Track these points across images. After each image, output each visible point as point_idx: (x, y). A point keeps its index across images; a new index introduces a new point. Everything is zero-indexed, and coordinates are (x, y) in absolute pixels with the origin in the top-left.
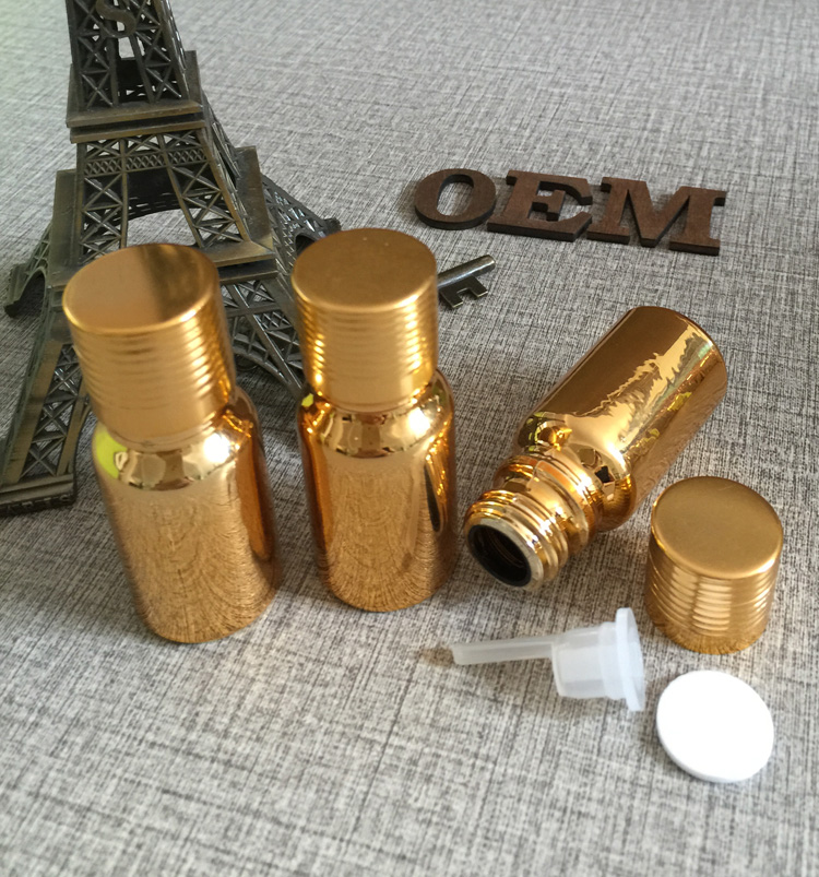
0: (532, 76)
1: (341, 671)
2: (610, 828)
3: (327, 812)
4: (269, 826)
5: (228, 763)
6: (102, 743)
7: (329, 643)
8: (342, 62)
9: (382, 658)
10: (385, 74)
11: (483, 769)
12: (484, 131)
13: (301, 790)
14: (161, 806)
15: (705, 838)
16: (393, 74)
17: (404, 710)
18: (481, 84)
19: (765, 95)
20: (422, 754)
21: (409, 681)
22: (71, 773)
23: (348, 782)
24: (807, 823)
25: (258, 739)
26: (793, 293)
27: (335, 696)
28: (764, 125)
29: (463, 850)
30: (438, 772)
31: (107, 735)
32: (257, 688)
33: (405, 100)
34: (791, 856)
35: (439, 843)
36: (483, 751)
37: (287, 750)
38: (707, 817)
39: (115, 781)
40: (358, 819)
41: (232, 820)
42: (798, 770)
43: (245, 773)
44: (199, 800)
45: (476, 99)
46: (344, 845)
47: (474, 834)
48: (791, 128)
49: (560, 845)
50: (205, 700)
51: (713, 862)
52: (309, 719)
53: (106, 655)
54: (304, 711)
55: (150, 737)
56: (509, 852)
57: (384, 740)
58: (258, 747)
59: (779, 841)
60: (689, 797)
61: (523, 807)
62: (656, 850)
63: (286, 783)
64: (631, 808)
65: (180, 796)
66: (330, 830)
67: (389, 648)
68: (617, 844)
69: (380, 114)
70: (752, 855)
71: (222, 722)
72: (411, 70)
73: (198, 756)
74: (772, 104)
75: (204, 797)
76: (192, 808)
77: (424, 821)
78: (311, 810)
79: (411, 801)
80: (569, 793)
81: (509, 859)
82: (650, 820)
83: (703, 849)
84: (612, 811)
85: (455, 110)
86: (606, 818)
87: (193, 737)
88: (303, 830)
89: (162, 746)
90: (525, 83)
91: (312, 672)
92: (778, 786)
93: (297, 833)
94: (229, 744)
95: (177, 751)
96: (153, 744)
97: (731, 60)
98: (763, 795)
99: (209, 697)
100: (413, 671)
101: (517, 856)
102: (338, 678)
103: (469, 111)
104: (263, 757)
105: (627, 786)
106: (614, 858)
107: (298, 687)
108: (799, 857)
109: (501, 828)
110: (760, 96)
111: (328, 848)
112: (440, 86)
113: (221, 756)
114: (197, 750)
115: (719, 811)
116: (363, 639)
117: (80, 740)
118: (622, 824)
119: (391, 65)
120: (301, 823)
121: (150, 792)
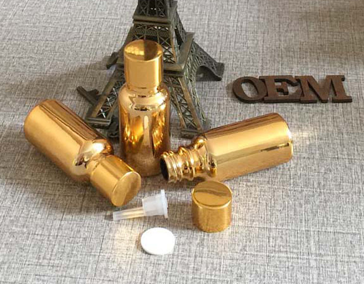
0: (111, 21)
1: (81, 239)
2: (167, 267)
3: (86, 273)
4: (70, 279)
5: (53, 266)
6: (13, 266)
7: (76, 233)
8: (27, 21)
9: (93, 234)
10: (47, 26)
11: (129, 257)
12: (95, 49)
13: (76, 269)
14: (36, 279)
15: (194, 265)
16: (50, 25)
17: (103, 246)
18: (90, 26)
19: (208, 22)
20: (110, 256)
21: (103, 239)
22: (6, 275)
23: (90, 266)
24: (223, 258)
25: (60, 259)
26: (219, 104)
27: (81, 245)
28: (209, 36)
29: (127, 276)
30: (116, 260)
31: (14, 264)
32: (56, 247)
33: (59, 38)
34: (218, 266)
35: (120, 276)
36: (128, 253)
37: (70, 260)
38: (195, 260)
39: (20, 275)
40: (95, 274)
41: (58, 279)
42: (220, 246)
43: (59, 268)
44: (47, 276)
45: (89, 35)
46: (92, 280)
47: (129, 273)
48: (219, 36)
49: (154, 272)
50: (41, 252)
51: (197, 270)
52: (74, 252)
53: (6, 244)
54: (72, 250)
55: (27, 263)
56: (140, 275)
57: (99, 254)
58: (61, 261)
59: (215, 263)
60: (189, 256)
61: (142, 265)
62: (181, 269)
63: (72, 268)
64: (173, 261)
65: (41, 276)
66: (88, 277)
67: (95, 231)
68: (170, 269)
69: (49, 45)
70: (207, 267)
71: (48, 257)
72: (58, 23)
73: (43, 266)
74: (211, 26)
75: (48, 275)
76: (46, 278)
77: (114, 272)
78: (81, 274)
79: (109, 267)
80: (155, 259)
81: (140, 277)
82: (179, 263)
83: (194, 267)
84: (167, 262)
85: (81, 41)
86: (166, 264)
87: (40, 261)
88: (80, 278)
89: (32, 265)
90: (109, 25)
91: (72, 241)
92: (214, 250)
93: (78, 279)
94: (52, 261)
95: (37, 265)
96: (29, 265)
97: (194, 7)
98: (210, 253)
99: (42, 251)
100: (104, 236)
101: (142, 276)
102: (81, 241)
103: (87, 40)
104: (63, 263)
105: (171, 256)
106: (169, 273)
107: (69, 245)
108: (220, 266)
109: (137, 270)
110: (206, 22)
111: (88, 281)
112: (73, 29)
113: (51, 264)
114: (43, 264)
115: (198, 258)
116: (86, 230)
117: (6, 267)
118: (171, 265)
119: (49, 21)
120: (79, 277)
121: (32, 276)
